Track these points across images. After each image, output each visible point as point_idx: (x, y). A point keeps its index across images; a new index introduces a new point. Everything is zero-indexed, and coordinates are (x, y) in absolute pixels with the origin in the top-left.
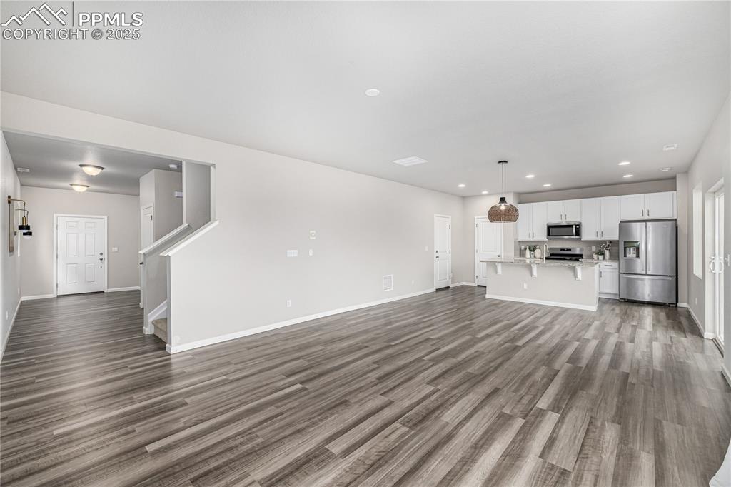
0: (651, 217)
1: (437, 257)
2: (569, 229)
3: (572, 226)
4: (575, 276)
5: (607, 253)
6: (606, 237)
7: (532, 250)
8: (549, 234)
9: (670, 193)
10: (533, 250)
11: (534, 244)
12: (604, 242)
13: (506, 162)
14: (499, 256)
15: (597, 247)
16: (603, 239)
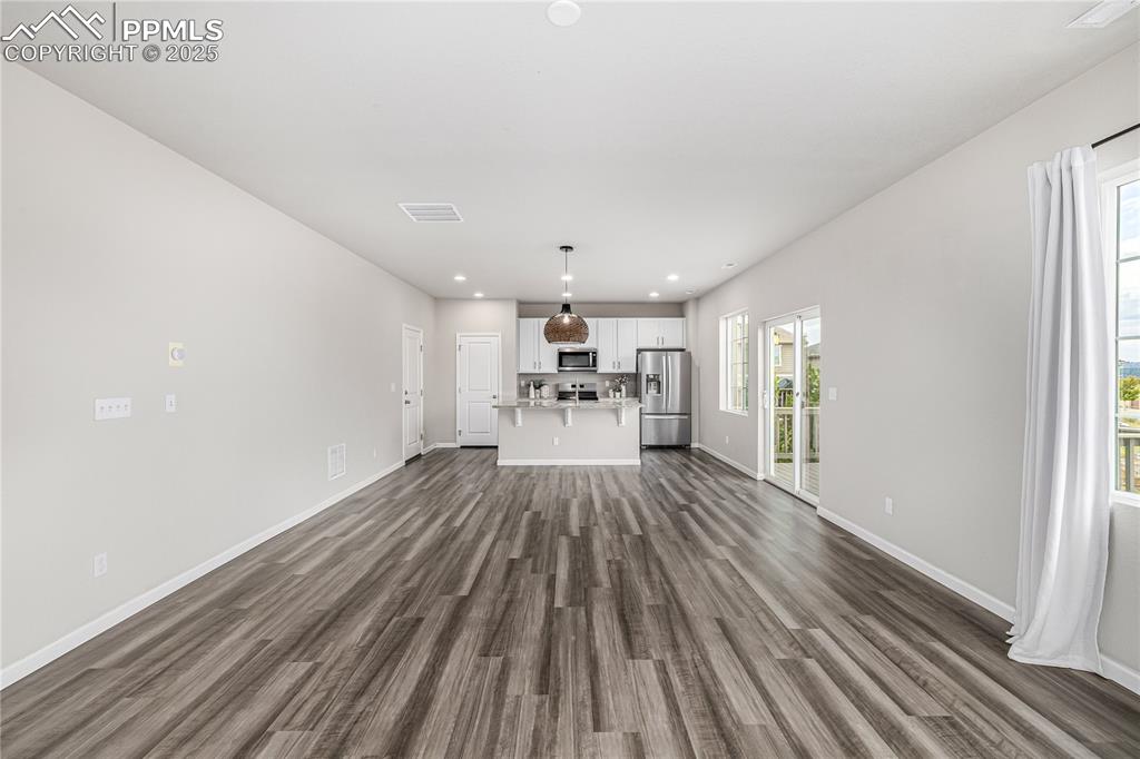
0: (666, 346)
1: (407, 402)
2: (585, 357)
3: (587, 354)
4: (619, 422)
5: (623, 388)
6: (624, 370)
7: (538, 387)
8: (560, 365)
9: (681, 319)
10: (541, 386)
11: (539, 378)
12: (622, 375)
13: (571, 248)
14: (494, 397)
15: (611, 381)
16: (620, 371)
